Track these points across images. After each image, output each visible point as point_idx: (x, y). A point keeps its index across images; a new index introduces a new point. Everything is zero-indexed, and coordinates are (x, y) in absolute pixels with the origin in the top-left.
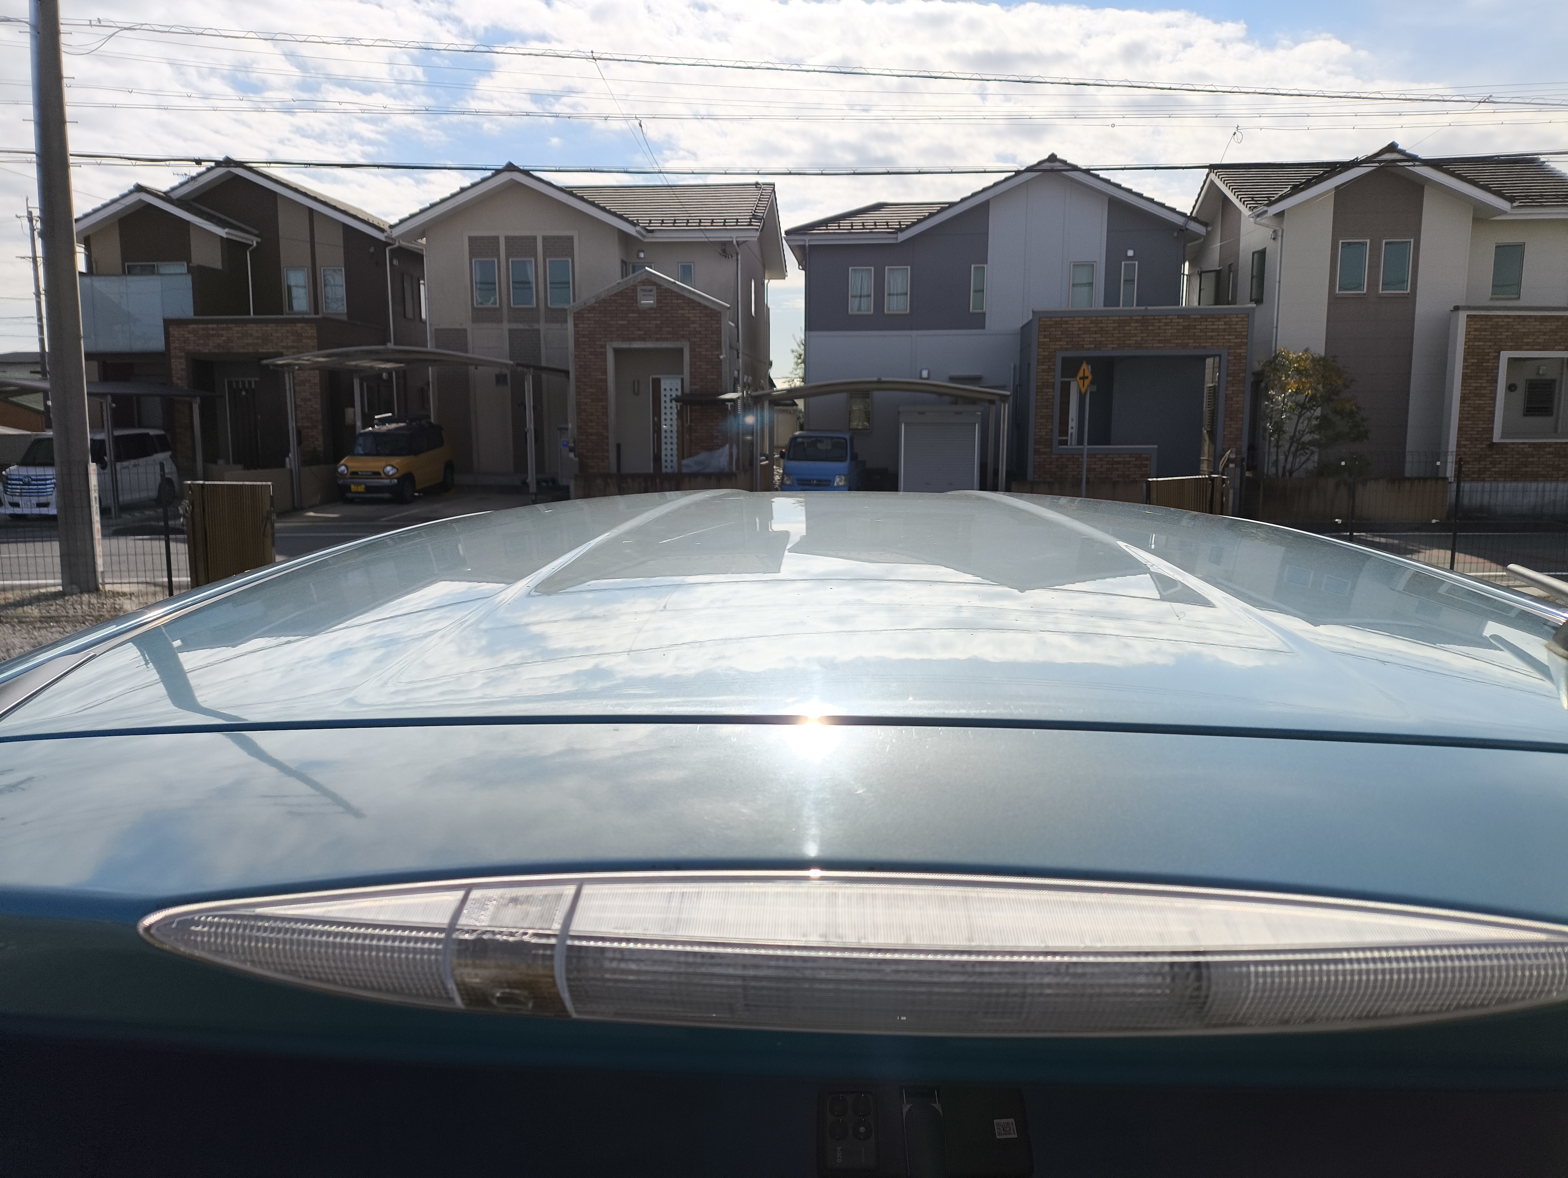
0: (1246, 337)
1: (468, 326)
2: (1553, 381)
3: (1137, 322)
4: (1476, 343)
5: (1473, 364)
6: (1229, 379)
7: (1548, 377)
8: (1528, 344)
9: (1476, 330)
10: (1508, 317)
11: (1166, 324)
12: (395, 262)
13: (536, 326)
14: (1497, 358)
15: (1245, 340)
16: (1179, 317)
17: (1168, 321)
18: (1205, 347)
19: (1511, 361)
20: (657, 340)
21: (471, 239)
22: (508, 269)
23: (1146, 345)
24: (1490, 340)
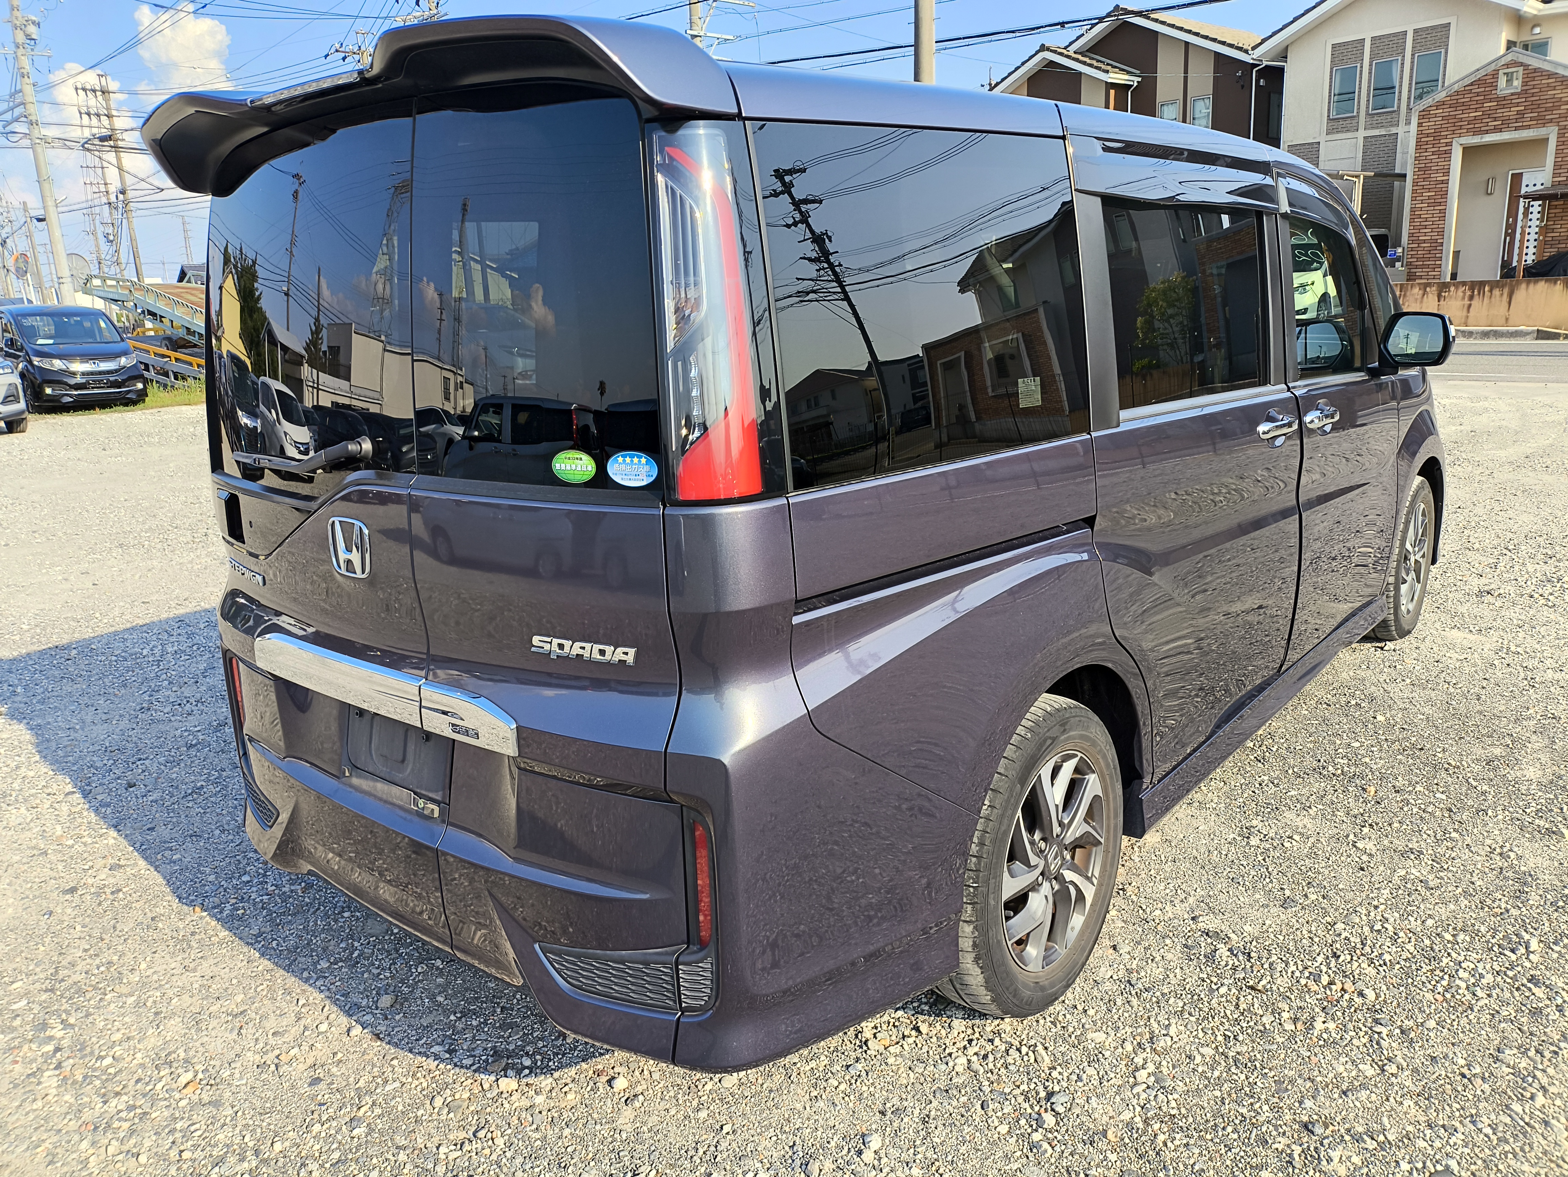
1: (1322, 138)
12: (1262, 83)
13: (1394, 130)
20: (1516, 129)
21: (1334, 46)
22: (1370, 73)
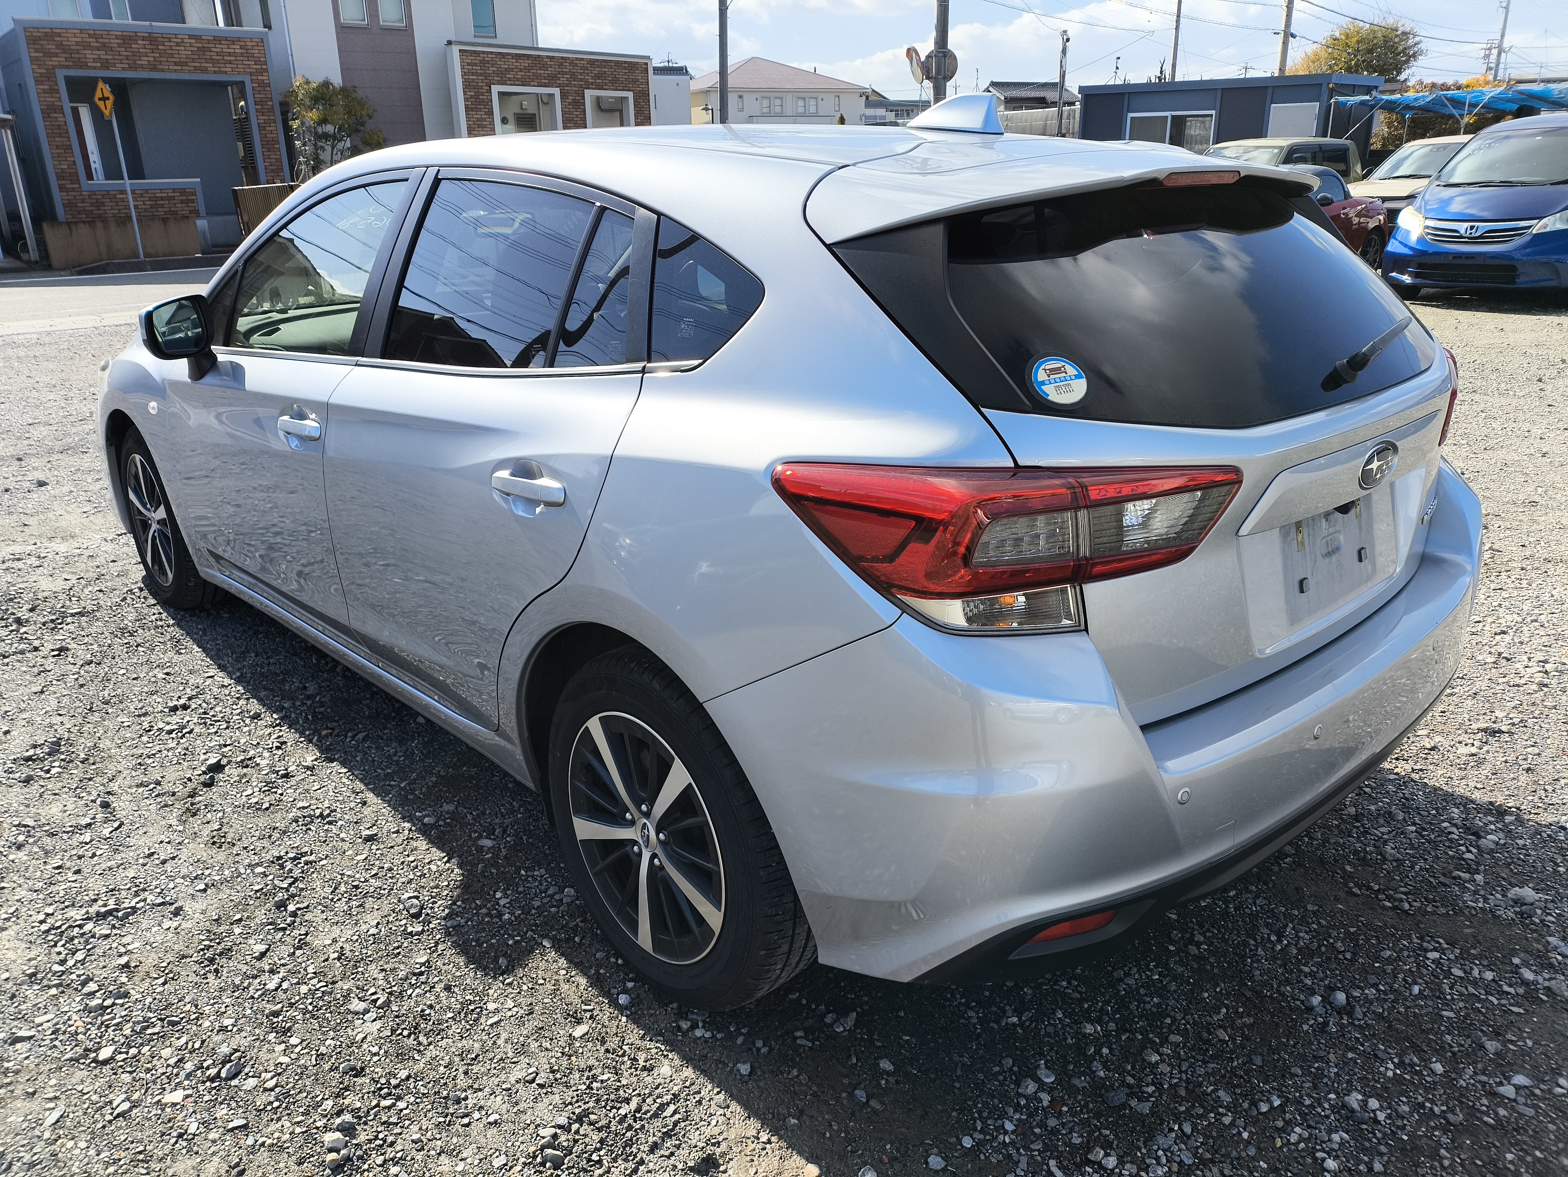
0: (265, 63)
2: (534, 115)
3: (143, 39)
4: (471, 77)
5: (471, 97)
6: (257, 107)
7: (531, 111)
8: (510, 79)
9: (468, 64)
10: (491, 53)
11: (178, 44)
14: (489, 91)
15: (265, 67)
16: (191, 37)
17: (179, 40)
18: (226, 73)
19: (501, 94)
23: (160, 67)
24: (481, 75)
